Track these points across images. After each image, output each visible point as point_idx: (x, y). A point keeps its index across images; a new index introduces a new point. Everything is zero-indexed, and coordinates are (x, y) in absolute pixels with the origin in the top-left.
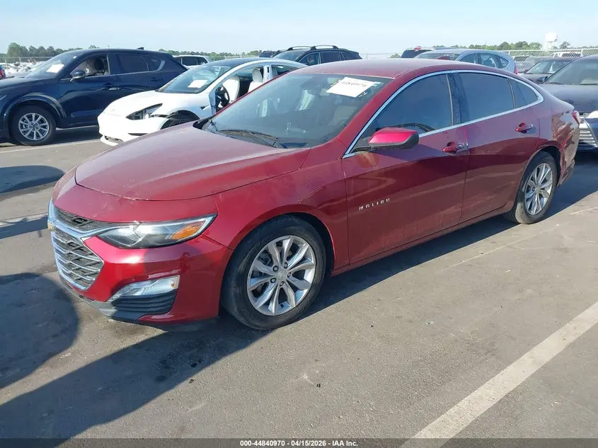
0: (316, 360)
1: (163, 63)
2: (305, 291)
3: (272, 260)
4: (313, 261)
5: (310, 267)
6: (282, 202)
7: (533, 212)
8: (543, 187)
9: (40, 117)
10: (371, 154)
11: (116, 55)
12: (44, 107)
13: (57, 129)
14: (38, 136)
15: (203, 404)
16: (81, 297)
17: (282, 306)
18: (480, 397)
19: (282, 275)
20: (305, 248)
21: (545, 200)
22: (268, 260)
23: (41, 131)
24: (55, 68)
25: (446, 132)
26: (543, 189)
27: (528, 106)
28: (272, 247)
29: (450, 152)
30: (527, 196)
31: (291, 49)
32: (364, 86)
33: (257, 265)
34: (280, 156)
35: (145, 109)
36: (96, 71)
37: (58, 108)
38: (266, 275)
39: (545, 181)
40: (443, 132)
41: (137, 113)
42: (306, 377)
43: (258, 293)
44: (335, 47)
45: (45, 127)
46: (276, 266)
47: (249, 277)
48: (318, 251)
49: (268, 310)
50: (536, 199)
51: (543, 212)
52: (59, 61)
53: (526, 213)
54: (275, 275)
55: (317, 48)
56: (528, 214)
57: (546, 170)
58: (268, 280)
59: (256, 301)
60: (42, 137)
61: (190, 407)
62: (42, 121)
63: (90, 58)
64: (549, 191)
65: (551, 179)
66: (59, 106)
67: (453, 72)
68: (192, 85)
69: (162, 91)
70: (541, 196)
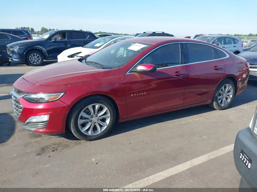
0: (101, 154)
1: (88, 36)
2: (106, 127)
3: (90, 113)
4: (109, 115)
5: (108, 117)
6: (94, 89)
7: (223, 105)
8: (228, 94)
9: (38, 55)
10: (138, 74)
11: (71, 32)
12: (40, 52)
13: (44, 60)
14: (36, 62)
15: (50, 165)
16: (18, 121)
17: (95, 132)
18: (160, 175)
19: (94, 119)
20: (105, 109)
21: (229, 100)
22: (88, 113)
23: (38, 61)
24: (46, 36)
25: (176, 67)
26: (229, 95)
27: (221, 59)
28: (90, 107)
29: (177, 75)
30: (219, 98)
31: (145, 33)
32: (142, 46)
33: (82, 114)
34: (98, 72)
35: (75, 54)
36: (63, 38)
37: (45, 52)
38: (87, 119)
39: (229, 92)
40: (175, 67)
41: (72, 55)
42: (93, 160)
43: (83, 125)
44: (163, 32)
45: (39, 59)
46: (92, 115)
47: (79, 119)
48: (111, 111)
49: (88, 133)
50: (224, 100)
51: (228, 105)
52: (49, 34)
53: (219, 105)
54: (91, 119)
55: (156, 32)
56: (219, 106)
57: (229, 87)
58: (88, 120)
59: (82, 129)
60: (38, 63)
61: (44, 166)
62: (38, 57)
63: (59, 33)
64: (231, 96)
65: (232, 91)
66: (46, 51)
67: (183, 42)
68: (96, 45)
69: (85, 47)
70: (227, 98)
